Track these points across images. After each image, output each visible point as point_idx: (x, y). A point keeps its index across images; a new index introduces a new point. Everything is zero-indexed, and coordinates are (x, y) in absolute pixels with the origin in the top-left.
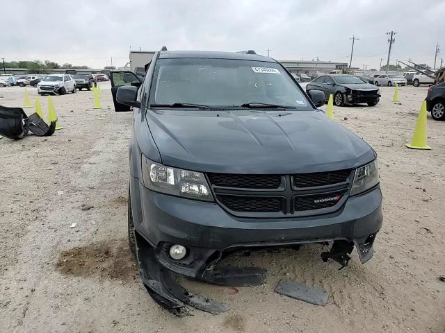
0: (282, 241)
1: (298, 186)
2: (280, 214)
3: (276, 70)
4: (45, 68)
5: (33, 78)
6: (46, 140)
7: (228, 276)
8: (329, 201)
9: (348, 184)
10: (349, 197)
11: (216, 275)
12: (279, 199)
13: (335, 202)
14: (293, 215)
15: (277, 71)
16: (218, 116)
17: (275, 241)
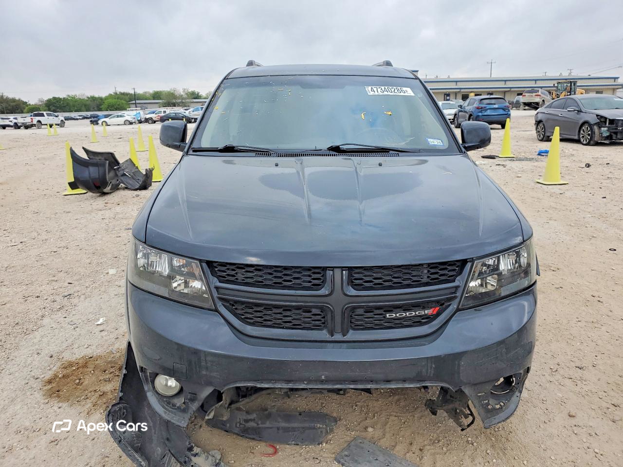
0: (322, 382)
1: (356, 287)
2: (324, 335)
3: (409, 90)
4: (183, 99)
5: (165, 112)
6: (137, 196)
7: (268, 424)
8: (416, 316)
9: (457, 287)
10: (458, 310)
11: (247, 421)
12: (322, 309)
13: (430, 319)
14: (346, 338)
15: (409, 92)
16: (277, 165)
17: (310, 381)
